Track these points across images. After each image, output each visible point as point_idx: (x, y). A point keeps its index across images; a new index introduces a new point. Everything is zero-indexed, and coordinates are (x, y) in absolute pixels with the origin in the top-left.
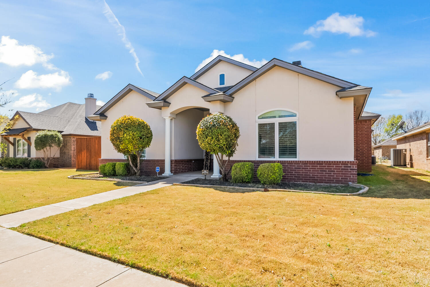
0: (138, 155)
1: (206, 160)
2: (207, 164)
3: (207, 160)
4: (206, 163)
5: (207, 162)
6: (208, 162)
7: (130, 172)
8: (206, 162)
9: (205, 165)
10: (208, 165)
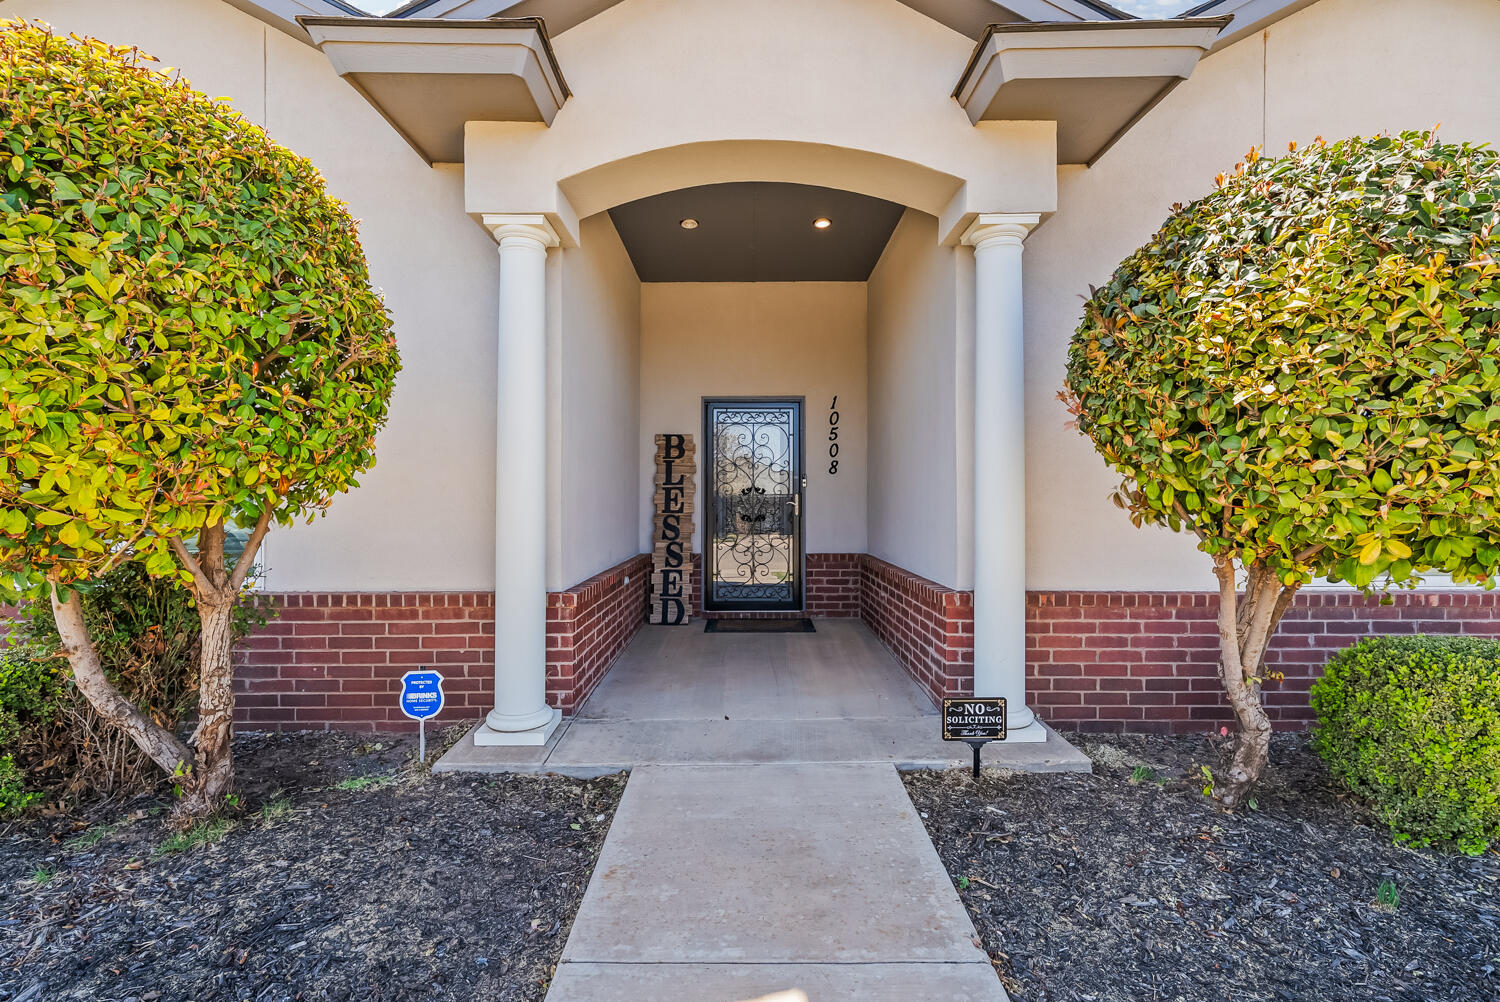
0: (203, 587)
1: (668, 563)
2: (674, 583)
3: (674, 562)
4: (666, 582)
5: (672, 576)
6: (680, 572)
7: (72, 762)
8: (666, 574)
9: (658, 590)
10: (680, 594)
